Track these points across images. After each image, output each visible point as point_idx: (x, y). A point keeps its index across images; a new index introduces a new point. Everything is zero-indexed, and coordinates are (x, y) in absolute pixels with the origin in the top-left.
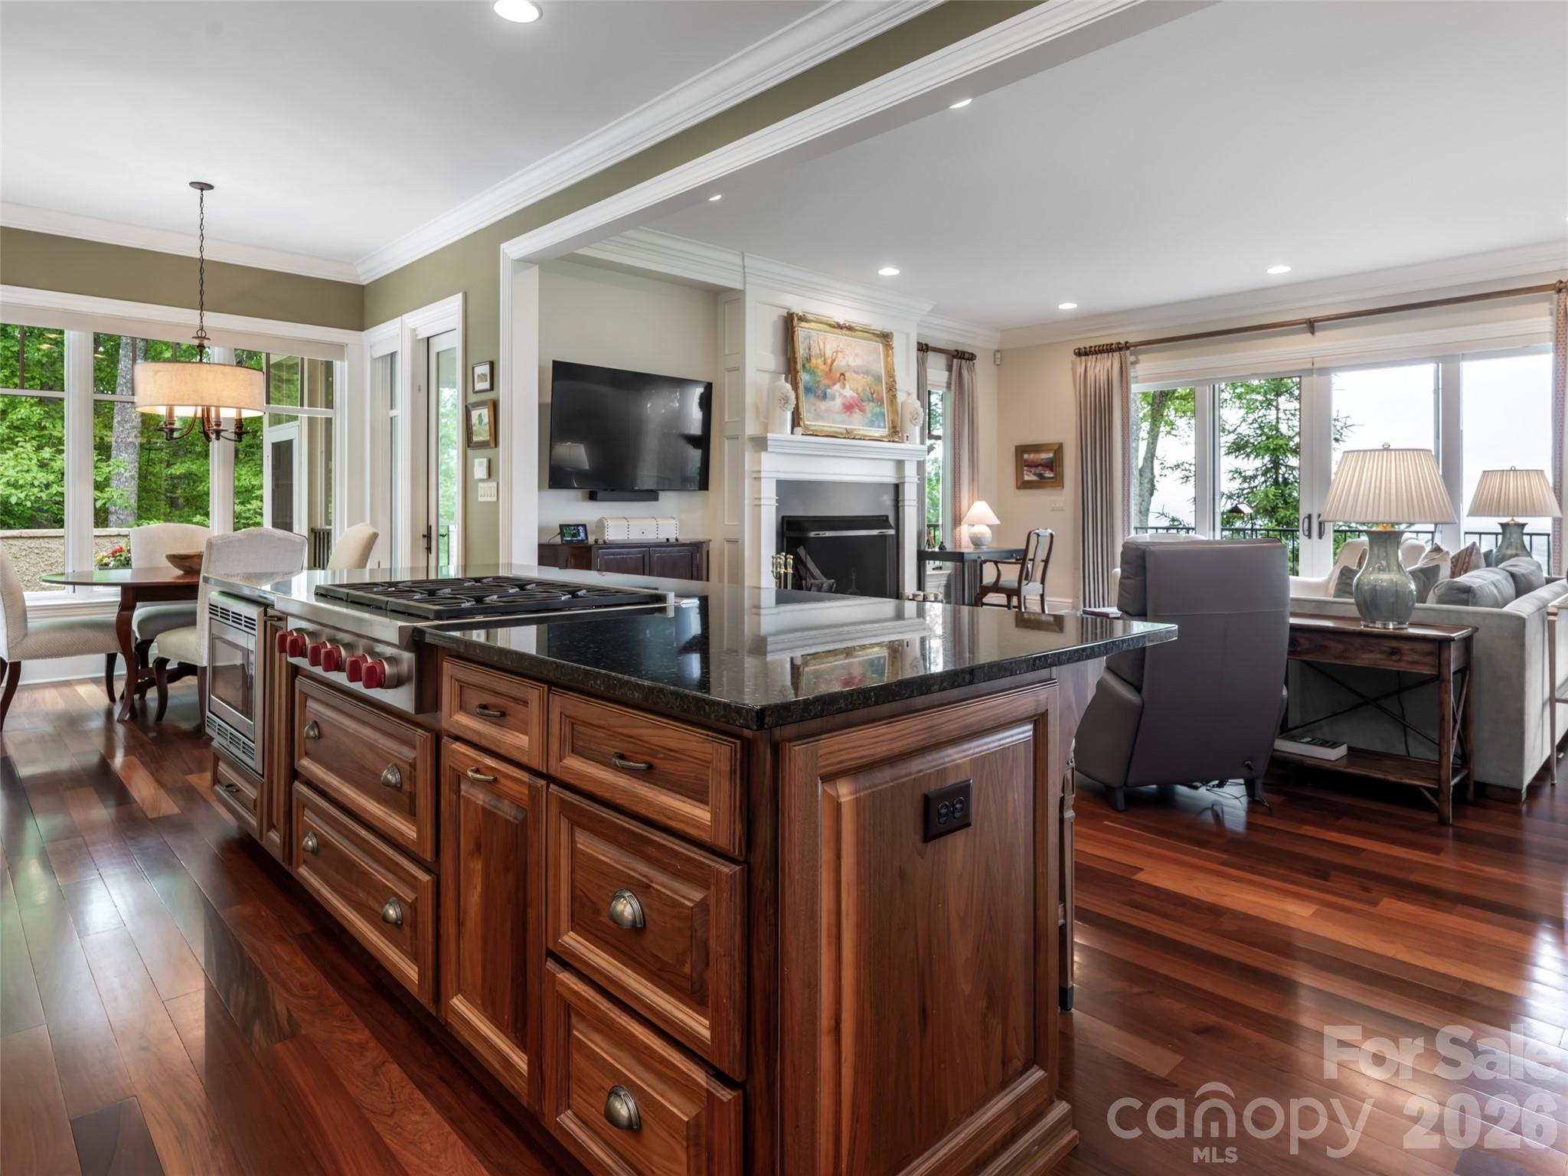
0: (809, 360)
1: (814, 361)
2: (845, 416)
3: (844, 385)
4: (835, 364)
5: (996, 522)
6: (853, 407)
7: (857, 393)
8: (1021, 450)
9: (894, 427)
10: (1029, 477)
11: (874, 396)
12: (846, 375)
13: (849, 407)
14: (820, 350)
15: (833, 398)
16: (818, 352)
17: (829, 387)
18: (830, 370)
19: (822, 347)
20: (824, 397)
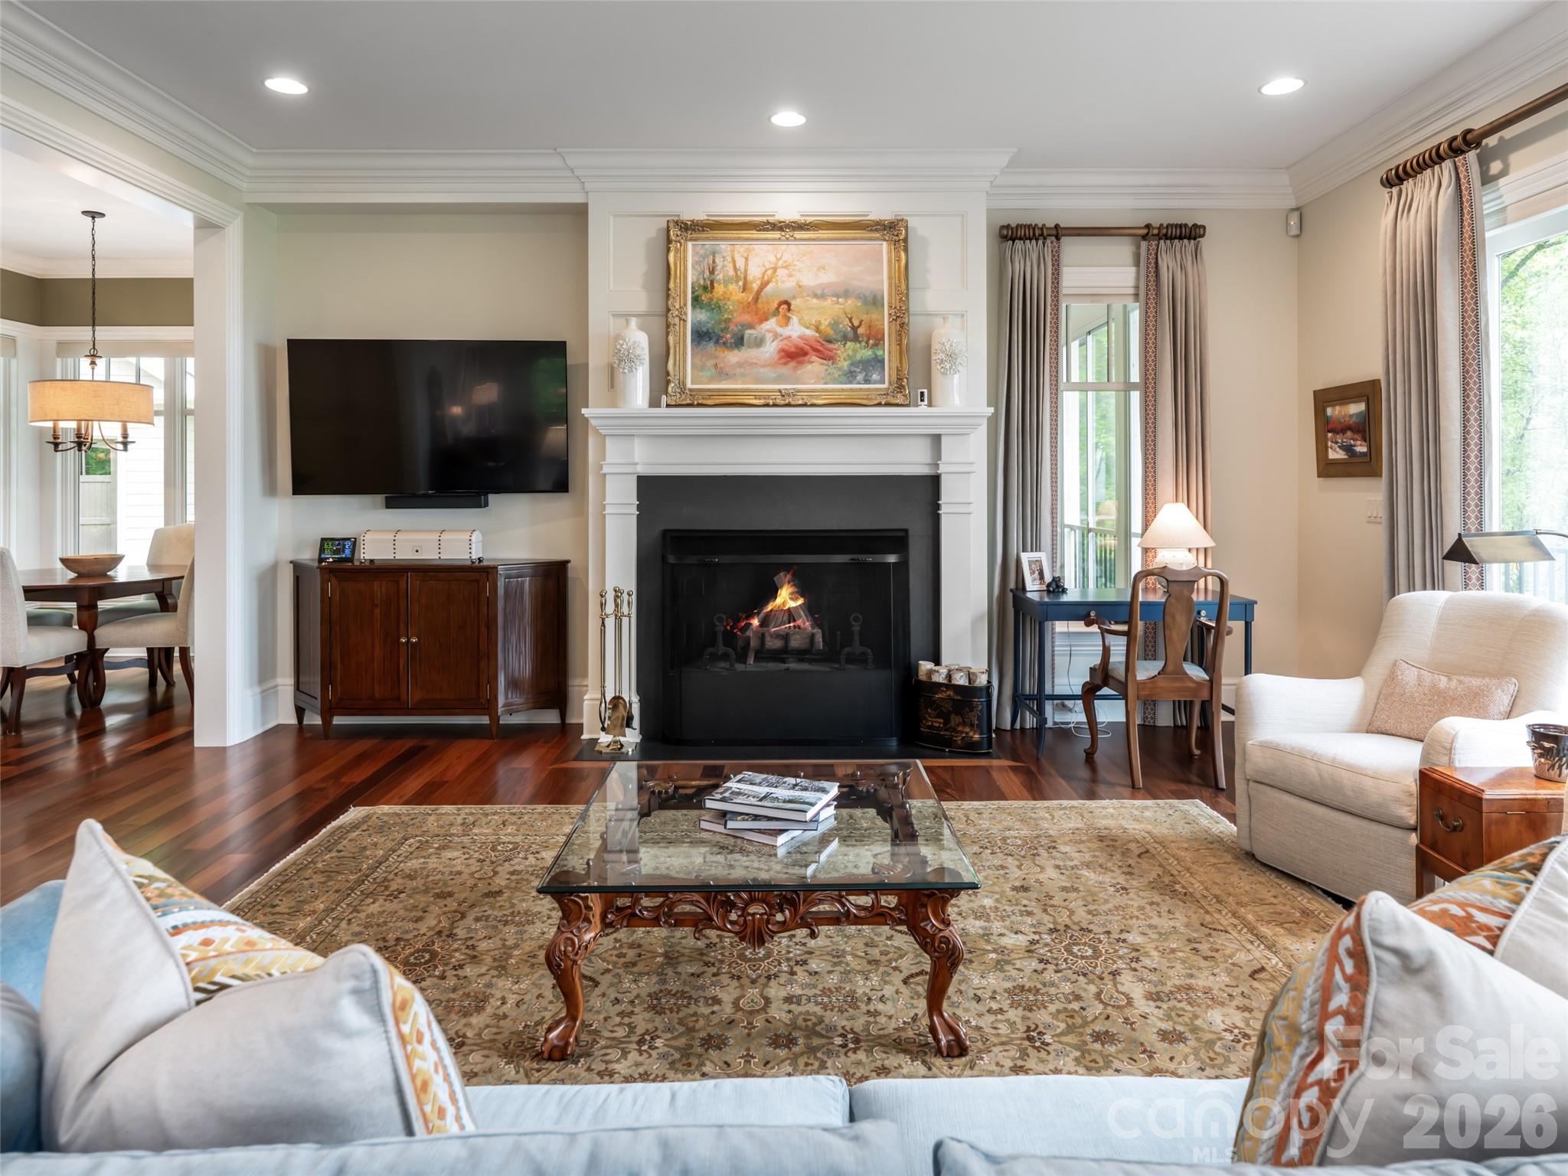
0: (709, 287)
1: (719, 289)
2: (786, 370)
3: (788, 319)
4: (769, 288)
5: (1208, 542)
6: (805, 354)
7: (818, 330)
8: (1324, 399)
9: (900, 379)
10: (1336, 454)
11: (860, 331)
12: (793, 303)
13: (794, 355)
14: (735, 269)
15: (759, 342)
16: (732, 273)
17: (751, 326)
18: (756, 299)
19: (740, 263)
20: (739, 342)
